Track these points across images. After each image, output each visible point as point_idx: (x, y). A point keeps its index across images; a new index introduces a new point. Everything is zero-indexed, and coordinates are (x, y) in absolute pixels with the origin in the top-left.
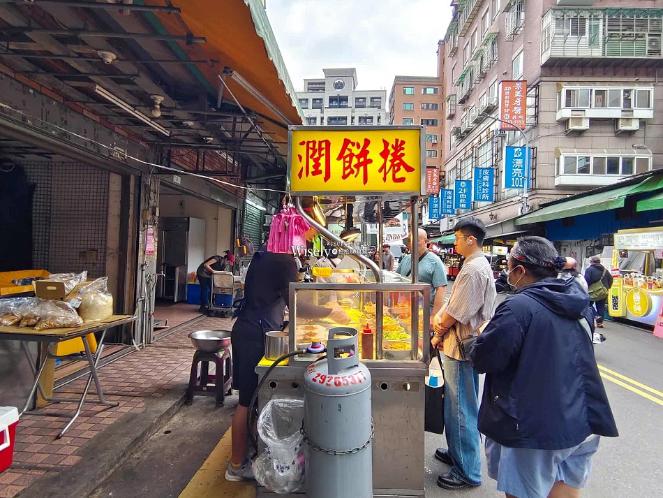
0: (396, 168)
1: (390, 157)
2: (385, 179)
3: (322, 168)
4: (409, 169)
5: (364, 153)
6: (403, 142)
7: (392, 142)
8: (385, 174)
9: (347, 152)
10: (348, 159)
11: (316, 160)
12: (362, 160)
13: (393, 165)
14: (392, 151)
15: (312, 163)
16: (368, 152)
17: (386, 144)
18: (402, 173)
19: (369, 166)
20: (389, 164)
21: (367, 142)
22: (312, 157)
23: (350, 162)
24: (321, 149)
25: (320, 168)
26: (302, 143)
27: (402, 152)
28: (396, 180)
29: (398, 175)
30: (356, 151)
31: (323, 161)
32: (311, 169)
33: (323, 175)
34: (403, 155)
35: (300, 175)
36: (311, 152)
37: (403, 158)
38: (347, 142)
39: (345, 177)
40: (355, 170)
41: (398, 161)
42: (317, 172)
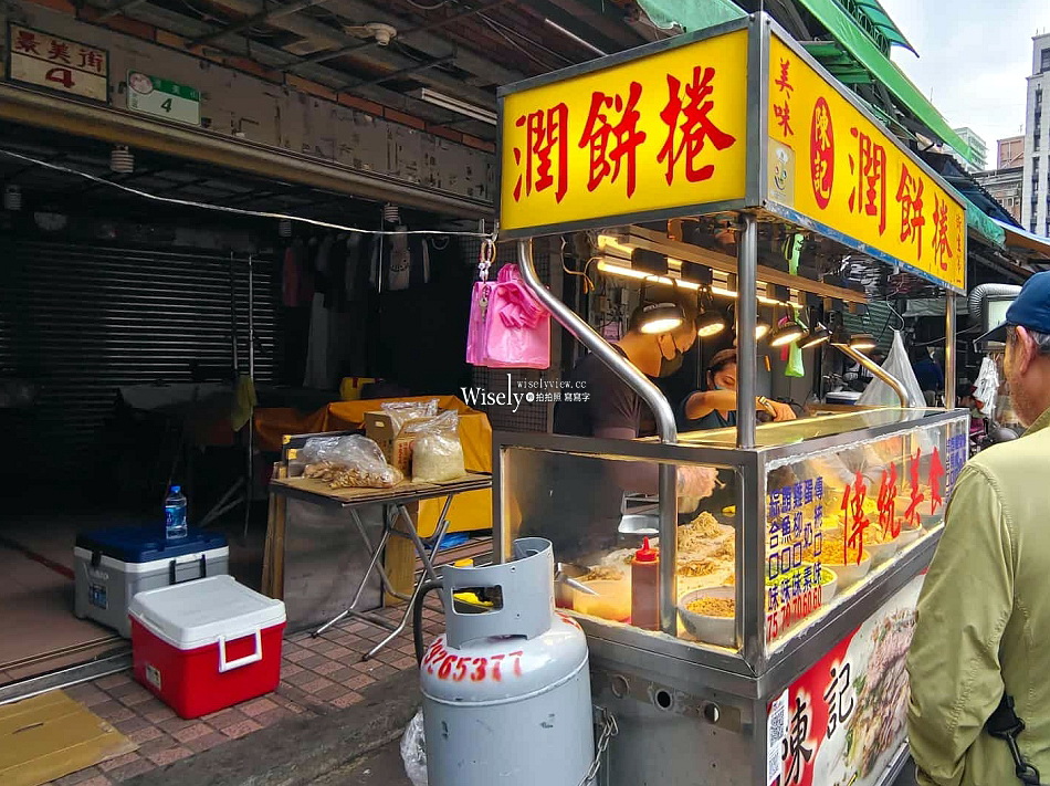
0: (694, 143)
1: (682, 119)
2: (669, 177)
3: (554, 171)
4: (723, 141)
5: (631, 118)
6: (710, 73)
7: (686, 79)
8: (671, 164)
9: (598, 125)
10: (598, 142)
11: (544, 155)
12: (625, 137)
13: (687, 139)
14: (686, 101)
15: (536, 162)
16: (637, 115)
17: (673, 84)
18: (708, 154)
19: (639, 149)
20: (679, 135)
21: (636, 90)
22: (536, 150)
23: (603, 147)
24: (551, 127)
25: (550, 173)
26: (520, 123)
27: (708, 98)
28: (693, 176)
29: (699, 163)
30: (614, 118)
31: (554, 156)
32: (536, 177)
33: (555, 187)
34: (709, 105)
35: (517, 194)
36: (535, 137)
37: (709, 115)
38: (598, 98)
39: (593, 185)
40: (612, 164)
41: (698, 126)
42: (545, 182)
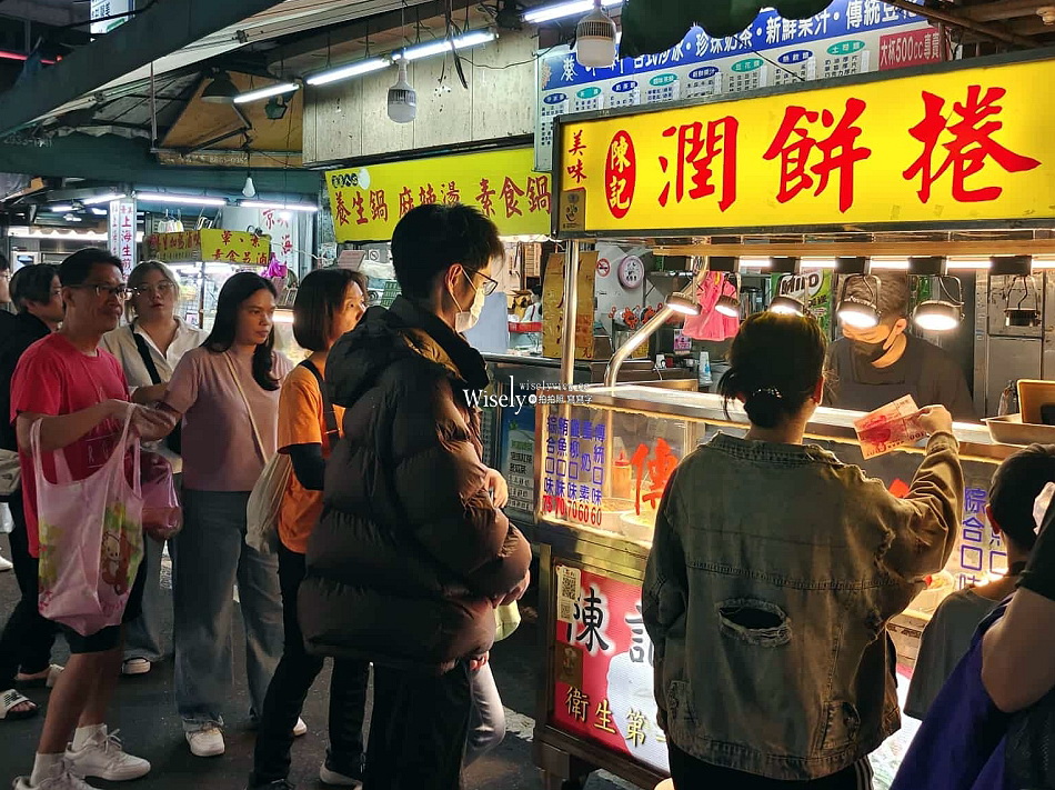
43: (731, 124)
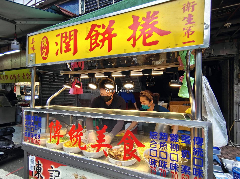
43: (76, 31)
